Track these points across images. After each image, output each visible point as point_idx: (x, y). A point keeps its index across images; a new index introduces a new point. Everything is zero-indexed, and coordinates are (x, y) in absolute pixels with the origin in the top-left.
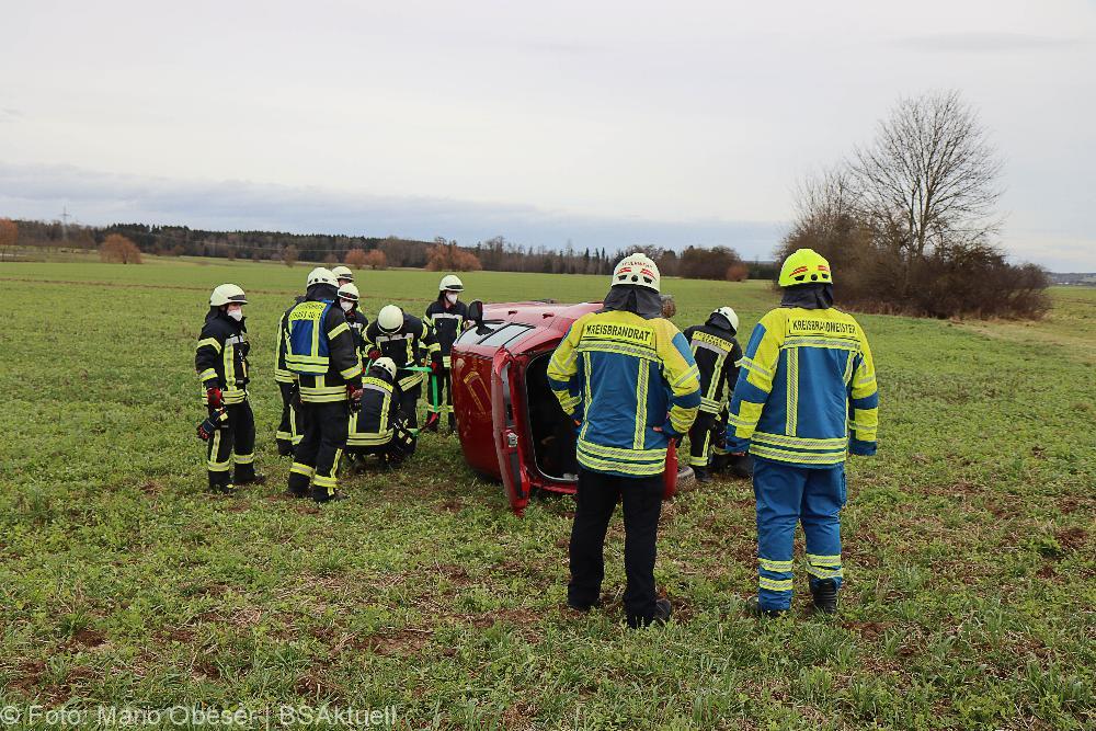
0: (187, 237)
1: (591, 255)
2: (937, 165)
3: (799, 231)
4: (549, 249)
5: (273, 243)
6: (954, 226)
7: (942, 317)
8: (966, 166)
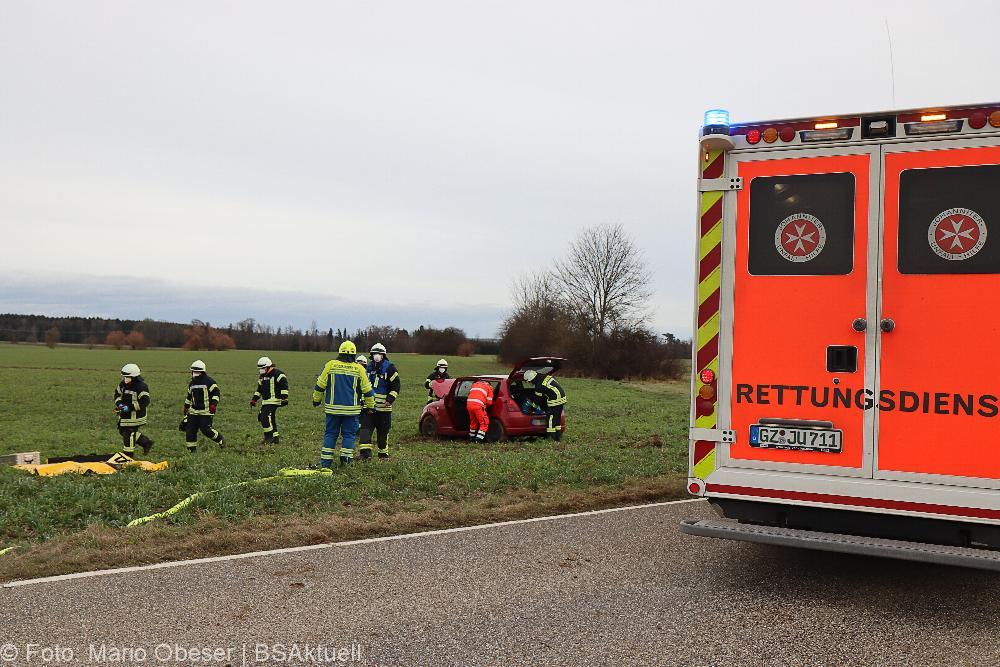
1: (334, 334)
2: (610, 274)
3: (516, 318)
4: (295, 329)
5: (27, 326)
6: (624, 316)
7: (617, 379)
8: (629, 275)
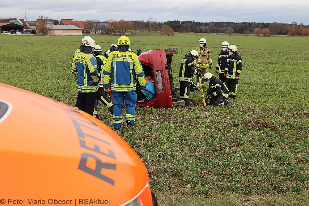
0: (194, 25)
5: (226, 27)
